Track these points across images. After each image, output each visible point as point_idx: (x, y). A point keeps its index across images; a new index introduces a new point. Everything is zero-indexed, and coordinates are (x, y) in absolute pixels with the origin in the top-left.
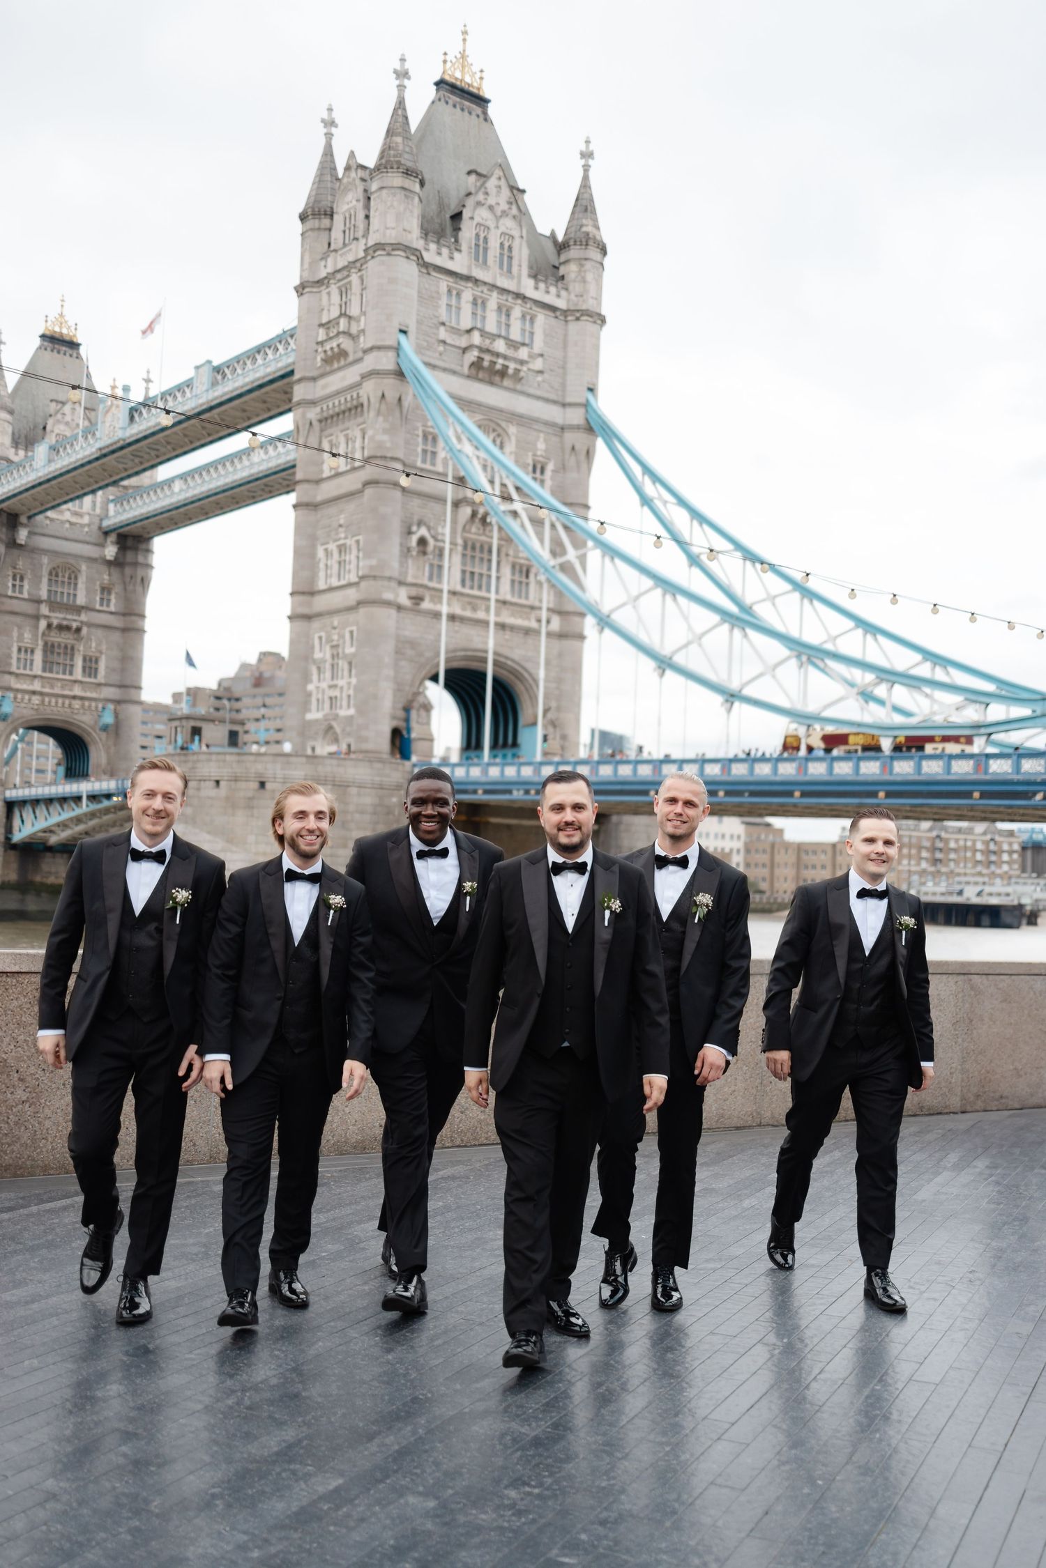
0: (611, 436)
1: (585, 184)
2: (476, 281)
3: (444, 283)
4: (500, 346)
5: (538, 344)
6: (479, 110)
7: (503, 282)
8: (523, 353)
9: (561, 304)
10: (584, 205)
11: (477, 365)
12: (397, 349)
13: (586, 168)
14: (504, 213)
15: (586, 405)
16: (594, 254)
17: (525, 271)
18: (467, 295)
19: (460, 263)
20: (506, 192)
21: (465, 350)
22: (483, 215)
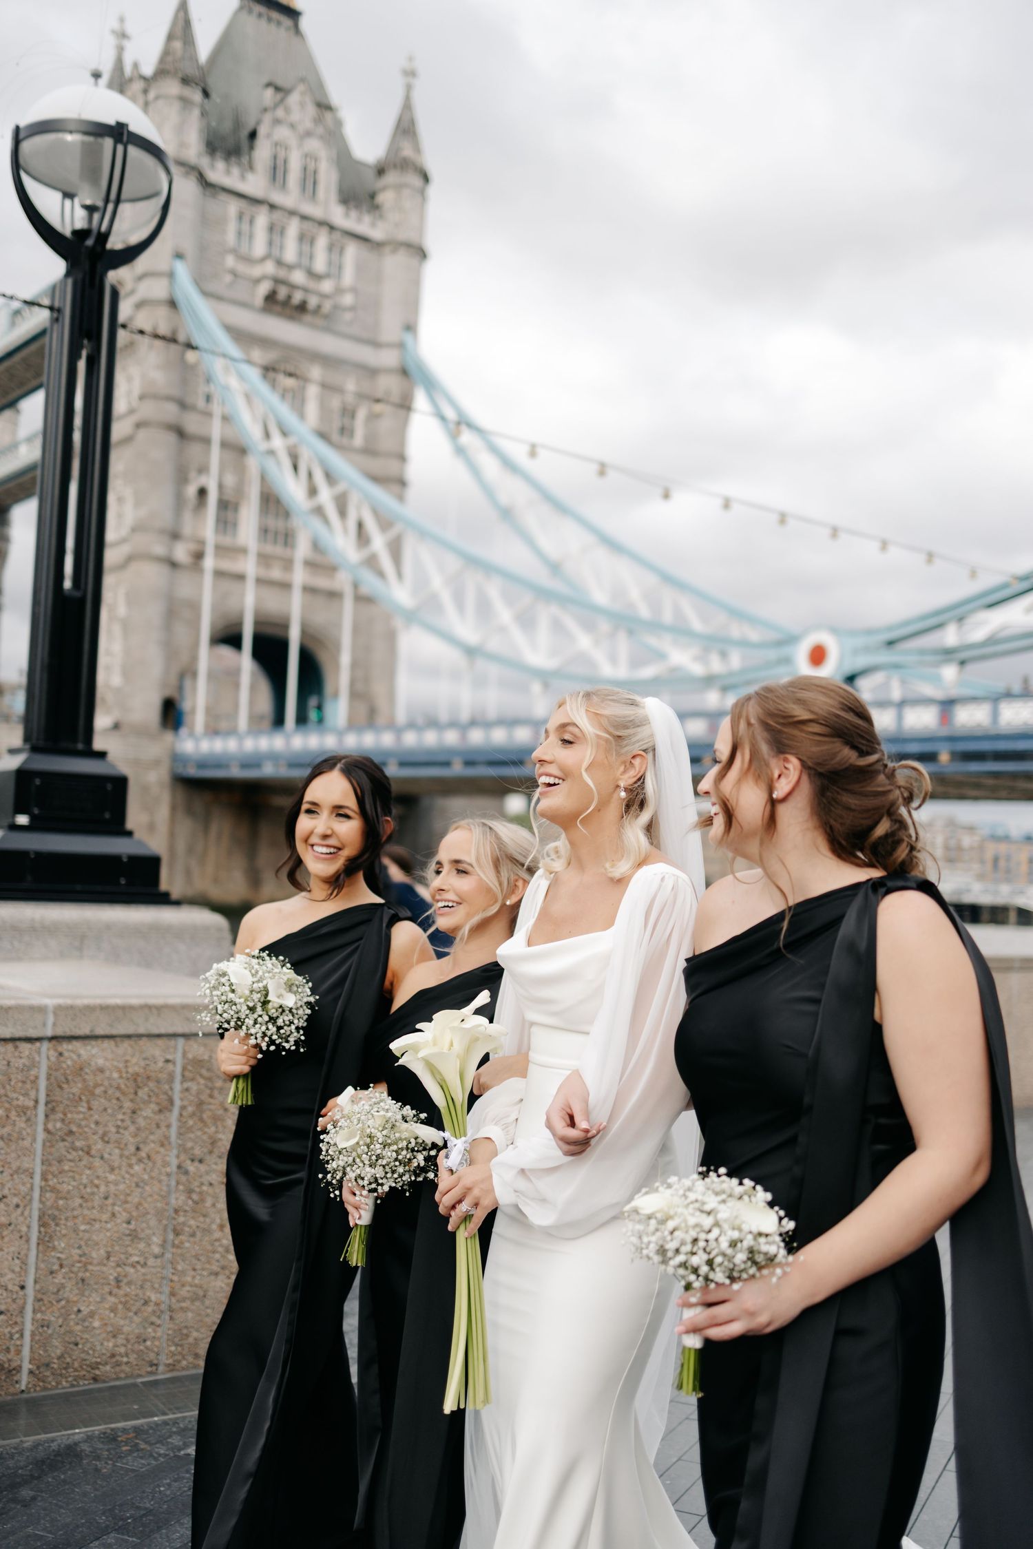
0: (431, 385)
1: (407, 106)
2: (272, 207)
3: (233, 207)
4: (298, 277)
5: (348, 278)
6: (287, 22)
7: (308, 209)
8: (327, 286)
9: (377, 234)
10: (406, 128)
11: (271, 298)
12: (171, 275)
13: (409, 88)
14: (308, 134)
15: (401, 346)
16: (416, 181)
17: (333, 196)
18: (262, 219)
19: (254, 184)
20: (311, 110)
21: (257, 281)
22: (282, 133)
